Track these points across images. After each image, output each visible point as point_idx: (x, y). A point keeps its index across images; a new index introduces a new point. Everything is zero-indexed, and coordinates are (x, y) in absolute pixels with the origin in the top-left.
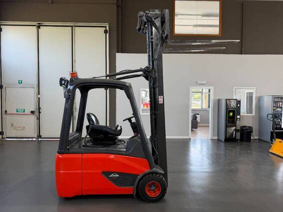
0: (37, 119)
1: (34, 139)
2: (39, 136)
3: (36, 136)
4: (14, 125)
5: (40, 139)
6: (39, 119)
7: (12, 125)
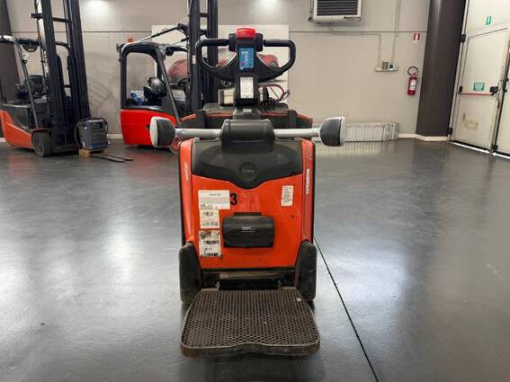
0: (498, 107)
1: (487, 152)
2: (495, 148)
3: (489, 146)
4: (467, 118)
5: (495, 154)
6: (500, 106)
7: (464, 116)
